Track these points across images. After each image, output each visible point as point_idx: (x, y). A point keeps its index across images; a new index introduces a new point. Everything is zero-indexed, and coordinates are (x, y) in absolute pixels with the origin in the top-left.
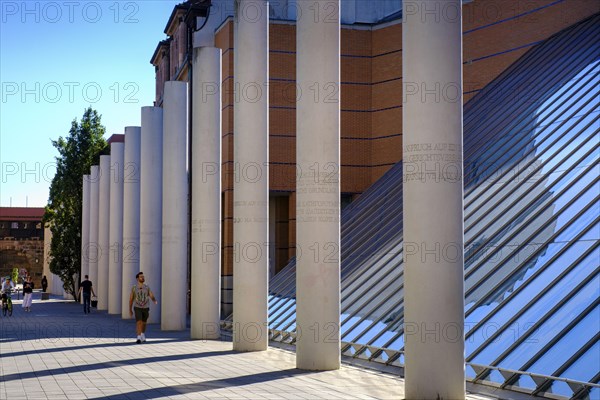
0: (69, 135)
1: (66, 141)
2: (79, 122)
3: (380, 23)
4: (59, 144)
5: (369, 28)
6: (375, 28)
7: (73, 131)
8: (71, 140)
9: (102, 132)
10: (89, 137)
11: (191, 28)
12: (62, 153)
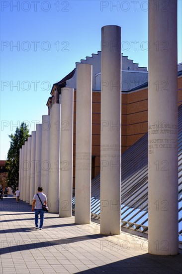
0: (15, 133)
1: (14, 135)
2: (19, 128)
3: (130, 91)
4: (11, 136)
5: (126, 93)
6: (129, 93)
7: (16, 131)
8: (16, 135)
9: (28, 132)
10: (23, 134)
11: (59, 93)
12: (12, 140)
